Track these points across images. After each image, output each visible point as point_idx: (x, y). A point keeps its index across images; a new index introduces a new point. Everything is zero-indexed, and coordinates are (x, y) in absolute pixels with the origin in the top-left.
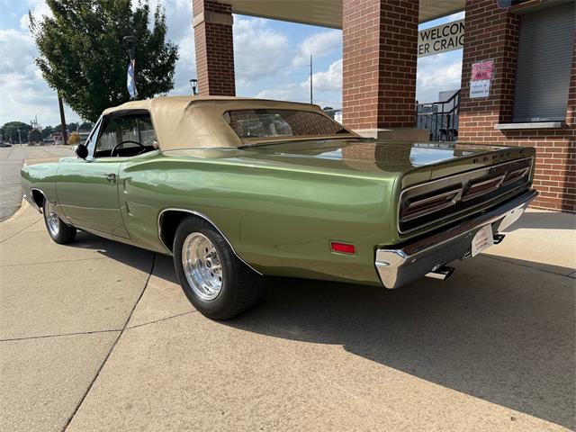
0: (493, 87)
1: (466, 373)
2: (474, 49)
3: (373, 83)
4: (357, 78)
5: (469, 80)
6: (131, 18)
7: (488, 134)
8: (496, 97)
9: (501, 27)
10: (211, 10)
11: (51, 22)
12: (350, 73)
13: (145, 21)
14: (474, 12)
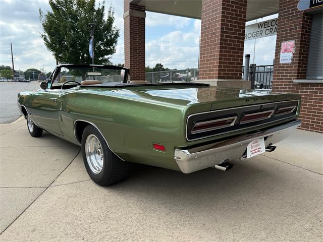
0: (294, 57)
1: (235, 229)
2: (283, 34)
3: (216, 53)
4: (208, 49)
5: (280, 52)
6: (95, 13)
7: (290, 85)
8: (295, 63)
9: (300, 22)
10: (134, 9)
11: (51, 15)
12: (205, 47)
13: (102, 15)
14: (284, 12)
